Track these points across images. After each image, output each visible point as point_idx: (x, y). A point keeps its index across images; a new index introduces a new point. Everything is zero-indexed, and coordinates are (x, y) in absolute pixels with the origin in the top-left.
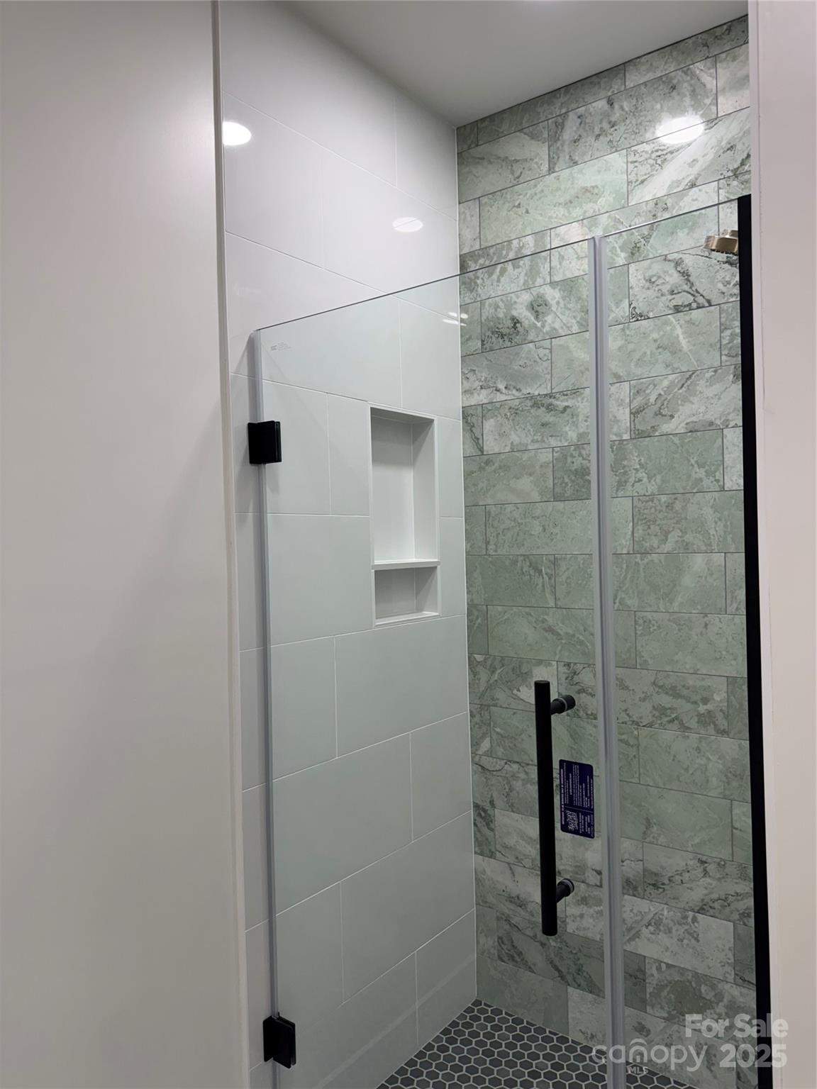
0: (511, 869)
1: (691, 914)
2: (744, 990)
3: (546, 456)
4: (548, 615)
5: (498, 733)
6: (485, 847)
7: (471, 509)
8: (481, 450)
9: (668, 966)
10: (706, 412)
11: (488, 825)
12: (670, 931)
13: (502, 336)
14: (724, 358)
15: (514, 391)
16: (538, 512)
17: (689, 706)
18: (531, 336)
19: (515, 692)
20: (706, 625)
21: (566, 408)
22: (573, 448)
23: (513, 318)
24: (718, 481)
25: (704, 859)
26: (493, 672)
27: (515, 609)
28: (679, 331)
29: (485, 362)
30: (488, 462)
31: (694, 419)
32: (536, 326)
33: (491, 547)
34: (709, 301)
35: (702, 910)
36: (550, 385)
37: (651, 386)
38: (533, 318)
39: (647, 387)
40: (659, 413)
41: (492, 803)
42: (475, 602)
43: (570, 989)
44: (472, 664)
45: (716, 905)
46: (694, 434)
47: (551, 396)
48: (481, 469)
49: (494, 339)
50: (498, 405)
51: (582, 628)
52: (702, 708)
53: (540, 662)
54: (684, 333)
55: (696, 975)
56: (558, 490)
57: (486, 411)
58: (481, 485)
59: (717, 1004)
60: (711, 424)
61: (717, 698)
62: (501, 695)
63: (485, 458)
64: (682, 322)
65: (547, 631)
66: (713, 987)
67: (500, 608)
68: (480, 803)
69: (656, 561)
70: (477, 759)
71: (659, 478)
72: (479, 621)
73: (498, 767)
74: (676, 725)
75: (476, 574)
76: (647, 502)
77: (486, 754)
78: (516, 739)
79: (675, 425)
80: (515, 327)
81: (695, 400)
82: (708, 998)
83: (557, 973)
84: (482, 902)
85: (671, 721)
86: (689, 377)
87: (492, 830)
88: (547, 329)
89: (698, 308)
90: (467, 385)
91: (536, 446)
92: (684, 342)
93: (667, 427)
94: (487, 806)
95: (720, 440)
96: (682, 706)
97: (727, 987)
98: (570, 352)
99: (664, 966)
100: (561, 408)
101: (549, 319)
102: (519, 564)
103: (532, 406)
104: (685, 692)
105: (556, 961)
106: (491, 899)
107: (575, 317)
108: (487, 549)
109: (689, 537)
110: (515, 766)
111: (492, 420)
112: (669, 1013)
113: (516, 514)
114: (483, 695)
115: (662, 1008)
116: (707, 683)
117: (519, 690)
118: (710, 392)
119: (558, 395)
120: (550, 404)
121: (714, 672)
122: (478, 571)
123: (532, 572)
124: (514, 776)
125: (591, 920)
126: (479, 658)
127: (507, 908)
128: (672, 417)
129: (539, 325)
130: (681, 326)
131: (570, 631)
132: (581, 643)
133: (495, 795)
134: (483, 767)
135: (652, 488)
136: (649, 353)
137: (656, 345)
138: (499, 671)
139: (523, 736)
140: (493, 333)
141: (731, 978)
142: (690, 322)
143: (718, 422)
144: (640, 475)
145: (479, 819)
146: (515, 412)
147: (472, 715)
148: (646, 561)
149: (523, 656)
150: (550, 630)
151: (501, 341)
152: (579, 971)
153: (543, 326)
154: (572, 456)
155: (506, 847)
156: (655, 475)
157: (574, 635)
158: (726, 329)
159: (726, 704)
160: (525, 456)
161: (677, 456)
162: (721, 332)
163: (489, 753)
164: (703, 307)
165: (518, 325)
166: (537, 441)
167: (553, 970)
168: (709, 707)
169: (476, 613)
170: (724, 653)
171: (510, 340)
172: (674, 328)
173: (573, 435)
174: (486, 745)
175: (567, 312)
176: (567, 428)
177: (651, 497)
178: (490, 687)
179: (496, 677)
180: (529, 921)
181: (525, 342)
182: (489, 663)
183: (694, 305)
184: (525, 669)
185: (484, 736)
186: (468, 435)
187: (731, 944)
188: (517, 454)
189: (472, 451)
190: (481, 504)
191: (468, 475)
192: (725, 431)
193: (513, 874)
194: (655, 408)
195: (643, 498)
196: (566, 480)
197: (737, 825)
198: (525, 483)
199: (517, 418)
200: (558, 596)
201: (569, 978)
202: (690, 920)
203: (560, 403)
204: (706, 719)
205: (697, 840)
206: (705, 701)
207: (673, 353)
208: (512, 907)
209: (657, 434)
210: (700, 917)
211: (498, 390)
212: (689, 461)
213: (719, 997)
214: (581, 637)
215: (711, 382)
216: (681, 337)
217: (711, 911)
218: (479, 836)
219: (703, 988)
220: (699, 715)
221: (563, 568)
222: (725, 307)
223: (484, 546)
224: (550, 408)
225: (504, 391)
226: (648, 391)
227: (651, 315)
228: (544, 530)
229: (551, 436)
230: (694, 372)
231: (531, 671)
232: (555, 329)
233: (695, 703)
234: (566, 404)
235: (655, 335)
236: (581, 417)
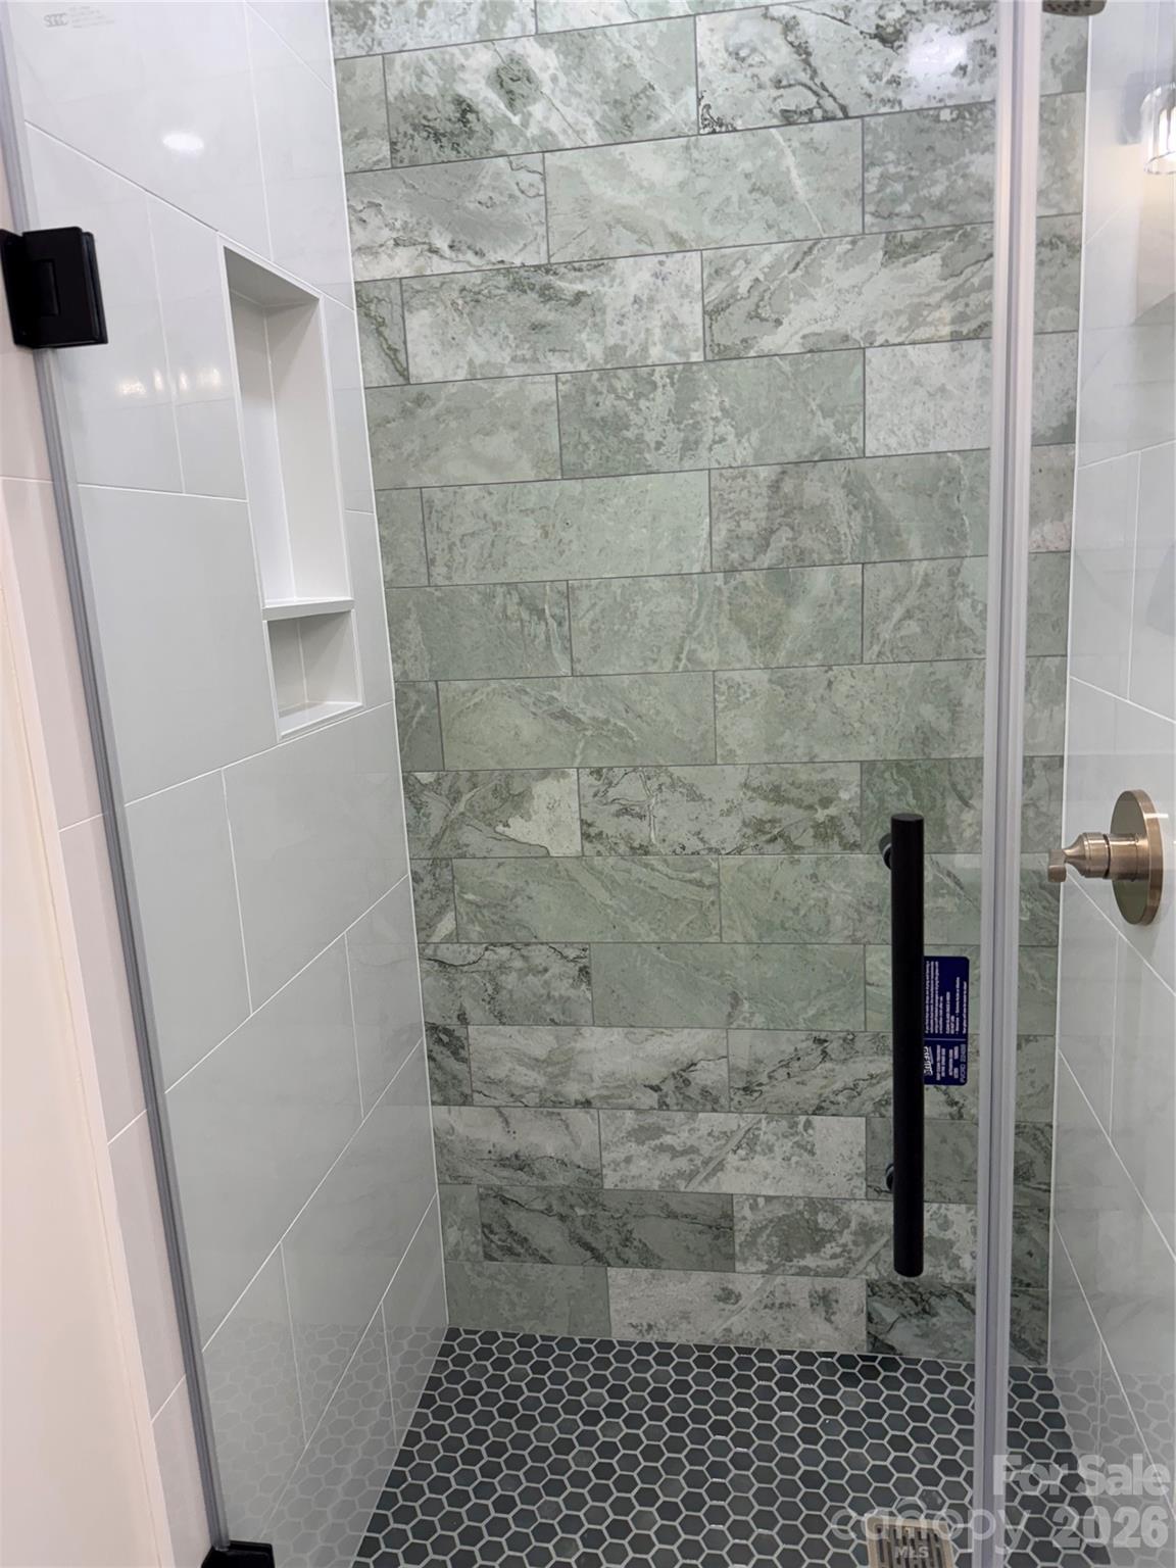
0: (500, 1112)
1: (803, 1119)
2: (878, 1205)
3: (543, 391)
4: (558, 689)
5: (469, 902)
6: (450, 1090)
7: (389, 496)
8: (404, 373)
9: (769, 1199)
10: (836, 317)
11: (455, 1053)
12: (771, 1149)
13: (437, 136)
14: (868, 219)
15: (470, 256)
16: (532, 501)
17: (800, 813)
18: (501, 142)
19: (500, 828)
20: (830, 683)
21: (579, 296)
22: (596, 375)
23: (459, 101)
24: (855, 440)
25: (822, 1037)
26: (455, 800)
27: (494, 685)
28: (790, 161)
29: (402, 190)
30: (420, 400)
31: (816, 328)
32: (510, 124)
33: (439, 570)
34: (843, 109)
35: (819, 1110)
36: (544, 247)
37: (741, 263)
38: (502, 106)
39: (733, 265)
40: (754, 316)
41: (463, 1018)
42: (412, 676)
43: (611, 1271)
44: (412, 790)
45: (840, 1098)
46: (816, 356)
47: (548, 269)
48: (406, 413)
49: (418, 141)
50: (436, 282)
51: (621, 707)
52: (821, 815)
53: (545, 773)
54: (799, 165)
55: (811, 1203)
56: (570, 458)
57: (410, 292)
58: (408, 448)
59: (841, 1232)
60: (846, 338)
61: (844, 796)
62: (472, 837)
63: (413, 391)
64: (795, 144)
65: (557, 718)
66: (835, 1211)
67: (463, 685)
68: (439, 1021)
69: (750, 583)
70: (429, 952)
71: (755, 436)
72: (422, 709)
73: (471, 958)
74: (780, 844)
75: (410, 624)
76: (734, 478)
77: (448, 940)
78: (504, 907)
79: (784, 339)
80: (464, 120)
81: (818, 293)
82: (828, 1227)
83: (589, 1254)
84: (451, 1176)
85: (773, 840)
86: (809, 249)
87: (464, 1060)
88: (533, 130)
89: (826, 119)
90: (363, 238)
91: (523, 369)
92: (798, 183)
93: (770, 342)
94: (453, 1024)
95: (859, 367)
96: (789, 814)
97: (855, 1206)
98: (584, 183)
99: (761, 1201)
100: (569, 296)
101: (537, 110)
102: (498, 601)
103: (510, 289)
104: (794, 793)
105: (588, 1237)
106: (466, 1170)
107: (590, 114)
108: (429, 575)
109: (806, 541)
110: (504, 952)
111: (424, 313)
112: (770, 1263)
113: (487, 505)
114: (436, 841)
115: (760, 1259)
116: (830, 774)
117: (507, 825)
118: (844, 280)
119: (562, 270)
120: (549, 287)
121: (840, 757)
122: (413, 616)
123: (525, 615)
124: (503, 967)
125: (644, 1163)
126: (426, 777)
127: (498, 1178)
128: (778, 322)
129: (516, 120)
130: (794, 152)
131: (601, 715)
132: (621, 733)
133: (468, 1004)
134: (441, 963)
135: (743, 453)
136: (735, 199)
137: (748, 185)
138: (466, 797)
139: (518, 900)
140: (415, 127)
141: (861, 1193)
142: (810, 145)
143: (857, 335)
144: (721, 429)
145: (437, 1048)
146: (475, 298)
147: (416, 879)
148: (733, 583)
149: (512, 765)
150: (563, 715)
151: (435, 147)
152: (627, 1241)
153: (525, 124)
154: (596, 392)
155: (490, 1082)
156: (748, 430)
157: (607, 722)
158: (873, 164)
159: (858, 804)
160: (501, 389)
161: (787, 395)
162: (864, 169)
163: (455, 938)
164: (833, 119)
165: (470, 116)
166: (524, 360)
167: (581, 1250)
168: (832, 811)
169: (413, 696)
170: (857, 725)
171: (455, 147)
172: (781, 154)
173: (594, 350)
174: (446, 925)
175: (575, 101)
176: (584, 336)
177: (742, 470)
178: (450, 826)
179: (461, 807)
180: (538, 1189)
181: (487, 153)
182: (446, 785)
183: (818, 113)
184: (517, 787)
185: (441, 911)
186: (372, 342)
187: (861, 1147)
188: (480, 384)
189: (382, 374)
190: (410, 484)
191: (377, 425)
192: (869, 353)
193: (507, 1122)
194: (749, 305)
195: (727, 473)
196: (586, 438)
197: (873, 979)
198: (501, 443)
199: (479, 312)
200: (576, 655)
201: (610, 1256)
202: (801, 1127)
203: (569, 286)
204: (826, 831)
205: (811, 1012)
206: (826, 802)
207: (780, 202)
208: (506, 1173)
209: (752, 353)
210: (816, 1120)
211: (434, 251)
212: (807, 404)
213: (845, 1223)
214: (621, 724)
215: (846, 261)
216: (794, 174)
217: (833, 1109)
218: (439, 1076)
219: (820, 1218)
220: (817, 826)
221: (586, 604)
222: (872, 121)
223: (424, 570)
224: (547, 294)
225: (447, 252)
226: (735, 273)
227: (739, 124)
228: (546, 534)
229: (553, 350)
230: (818, 241)
231: (529, 788)
232: (551, 134)
233: (811, 807)
234: (580, 287)
235: (747, 165)
236: (610, 316)
